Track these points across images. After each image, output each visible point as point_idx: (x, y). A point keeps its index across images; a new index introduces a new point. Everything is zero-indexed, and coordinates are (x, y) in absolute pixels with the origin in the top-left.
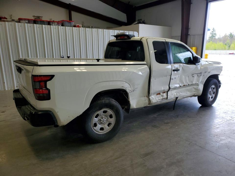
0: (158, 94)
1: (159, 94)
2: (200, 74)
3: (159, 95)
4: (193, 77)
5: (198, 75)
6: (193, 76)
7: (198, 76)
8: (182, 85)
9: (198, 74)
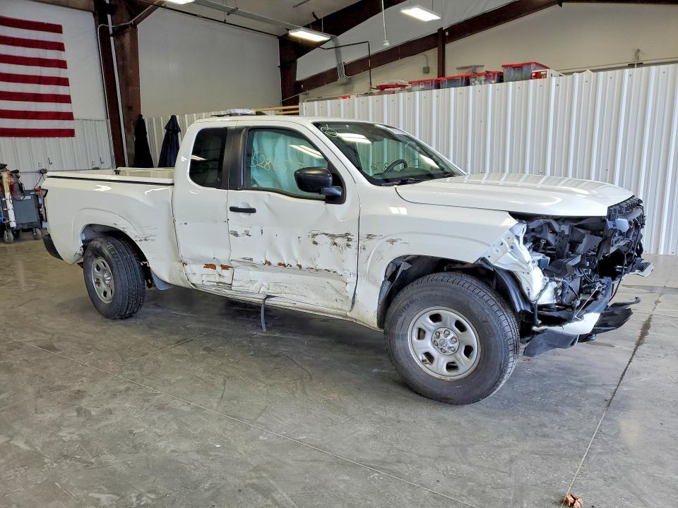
0: (207, 266)
1: (213, 267)
2: (345, 241)
3: (210, 270)
4: (315, 243)
5: (337, 241)
6: (316, 239)
7: (335, 244)
8: (275, 262)
9: (333, 236)
